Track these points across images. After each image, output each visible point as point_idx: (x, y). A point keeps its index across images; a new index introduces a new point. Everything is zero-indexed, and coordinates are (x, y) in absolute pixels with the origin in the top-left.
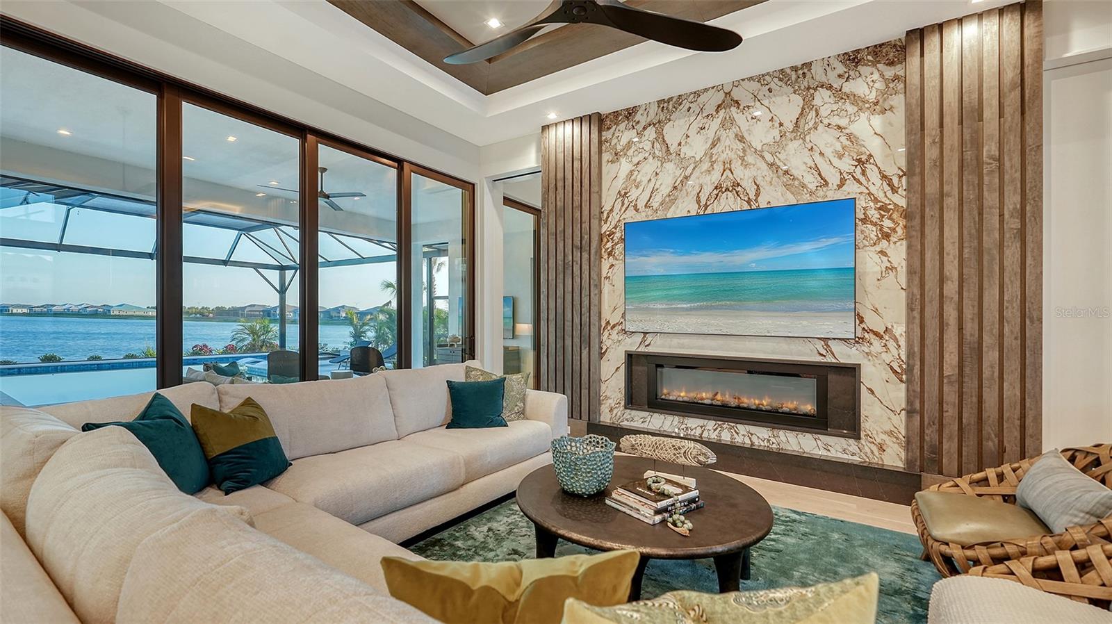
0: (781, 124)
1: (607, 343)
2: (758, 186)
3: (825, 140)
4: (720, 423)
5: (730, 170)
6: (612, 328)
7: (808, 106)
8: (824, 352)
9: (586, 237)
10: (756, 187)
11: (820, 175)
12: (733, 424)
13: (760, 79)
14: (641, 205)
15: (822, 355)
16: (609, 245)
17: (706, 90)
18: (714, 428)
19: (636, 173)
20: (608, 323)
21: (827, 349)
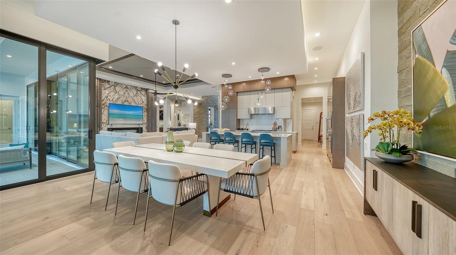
1: (103, 126)
2: (131, 102)
3: (139, 97)
5: (127, 98)
6: (104, 123)
7: (137, 92)
9: (99, 104)
11: (138, 102)
13: (131, 86)
14: (111, 100)
16: (103, 106)
17: (123, 84)
19: (110, 94)
20: (103, 122)
21: (139, 125)
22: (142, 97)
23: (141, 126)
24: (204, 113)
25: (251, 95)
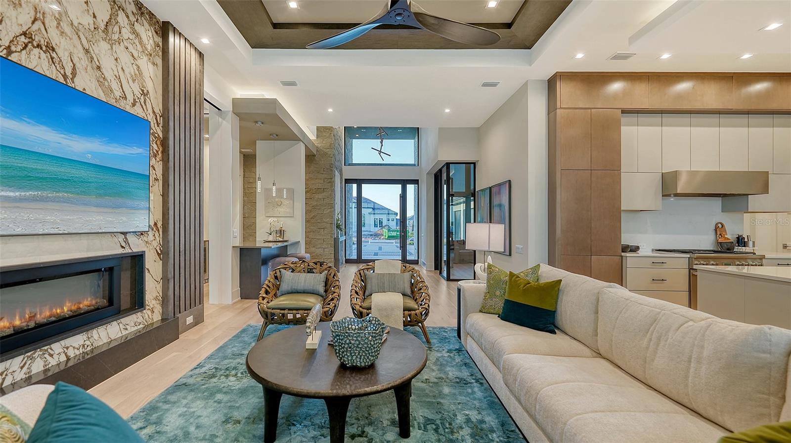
0: (95, 17)
2: (74, 65)
4: (29, 354)
5: (44, 23)
7: (113, 18)
8: (124, 244)
10: (72, 66)
11: (121, 86)
12: (46, 348)
15: (123, 247)
18: (22, 365)
21: (126, 241)
22: (139, 62)
23: (136, 246)
24: (324, 190)
25: (666, 126)
